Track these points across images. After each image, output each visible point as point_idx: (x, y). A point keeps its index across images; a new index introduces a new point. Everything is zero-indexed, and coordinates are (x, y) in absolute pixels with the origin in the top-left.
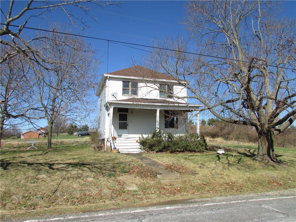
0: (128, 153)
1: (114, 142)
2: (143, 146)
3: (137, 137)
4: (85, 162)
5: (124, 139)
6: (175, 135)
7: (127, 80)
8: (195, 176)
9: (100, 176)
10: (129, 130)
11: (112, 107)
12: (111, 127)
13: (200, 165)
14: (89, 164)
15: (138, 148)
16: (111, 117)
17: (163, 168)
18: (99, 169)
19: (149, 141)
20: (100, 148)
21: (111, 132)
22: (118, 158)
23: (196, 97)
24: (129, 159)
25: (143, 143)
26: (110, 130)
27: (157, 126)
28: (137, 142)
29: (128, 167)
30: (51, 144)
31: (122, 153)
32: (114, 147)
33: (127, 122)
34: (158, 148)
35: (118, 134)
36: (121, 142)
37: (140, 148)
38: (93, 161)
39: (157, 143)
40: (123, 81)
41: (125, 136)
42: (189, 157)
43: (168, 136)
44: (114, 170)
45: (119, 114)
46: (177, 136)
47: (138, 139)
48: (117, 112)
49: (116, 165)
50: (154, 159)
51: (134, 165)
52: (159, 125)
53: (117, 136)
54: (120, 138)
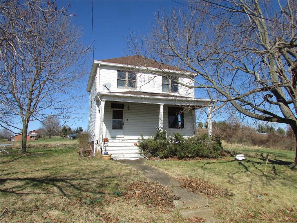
0: (124, 160)
1: (106, 145)
2: (144, 150)
3: (136, 138)
4: (58, 176)
5: (118, 141)
6: (184, 137)
7: (123, 70)
8: (232, 200)
9: (75, 206)
10: (125, 130)
11: (103, 100)
12: (102, 126)
13: (229, 179)
14: (63, 180)
15: (136, 153)
16: (101, 113)
17: (177, 185)
18: (76, 188)
19: (152, 144)
20: (88, 153)
21: (102, 133)
22: (109, 168)
23: (213, 87)
24: (125, 170)
25: (143, 146)
26: (101, 129)
27: (160, 125)
28: (136, 145)
29: (123, 184)
30: (26, 148)
31: (115, 159)
32: (106, 152)
33: (123, 120)
34: (163, 153)
35: (111, 135)
36: (114, 144)
37: (140, 154)
38: (71, 174)
39: (161, 146)
40: (118, 71)
41: (119, 137)
42: (204, 165)
43: (175, 137)
44: (101, 190)
45: (113, 110)
46: (186, 137)
47: (136, 141)
48: (111, 107)
49: (106, 181)
50: (161, 170)
51: (133, 180)
52: (162, 125)
53: (110, 137)
54: (114, 140)
